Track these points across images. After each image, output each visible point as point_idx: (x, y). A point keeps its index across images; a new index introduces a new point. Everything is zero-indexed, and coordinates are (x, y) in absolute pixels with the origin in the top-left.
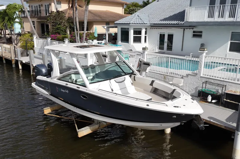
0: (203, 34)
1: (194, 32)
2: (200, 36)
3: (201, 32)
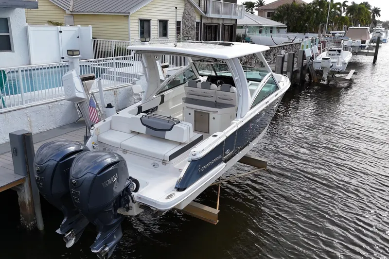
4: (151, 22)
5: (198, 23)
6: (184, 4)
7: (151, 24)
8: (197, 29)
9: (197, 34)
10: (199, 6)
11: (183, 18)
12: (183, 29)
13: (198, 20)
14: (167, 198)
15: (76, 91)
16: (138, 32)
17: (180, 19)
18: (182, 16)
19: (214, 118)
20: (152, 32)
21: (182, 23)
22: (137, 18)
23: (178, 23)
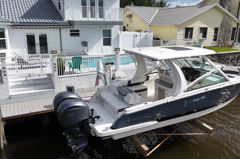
0: (81, 33)
1: (71, 31)
2: (78, 35)
3: (78, 31)
4: (194, 29)
5: (234, 29)
6: (223, 16)
7: (194, 30)
8: (233, 32)
9: (233, 36)
11: (221, 25)
12: (220, 33)
13: (235, 26)
14: (102, 131)
15: (100, 69)
16: (183, 35)
17: (218, 26)
18: (220, 24)
19: (167, 94)
20: (193, 35)
21: (219, 29)
22: (184, 27)
23: (216, 30)
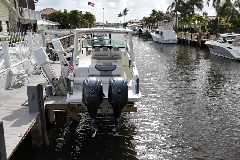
5: (17, 23)
6: (8, 10)
10: (16, 8)
11: (9, 19)
12: (11, 27)
13: (18, 21)
17: (8, 20)
21: (9, 22)
23: (7, 23)
